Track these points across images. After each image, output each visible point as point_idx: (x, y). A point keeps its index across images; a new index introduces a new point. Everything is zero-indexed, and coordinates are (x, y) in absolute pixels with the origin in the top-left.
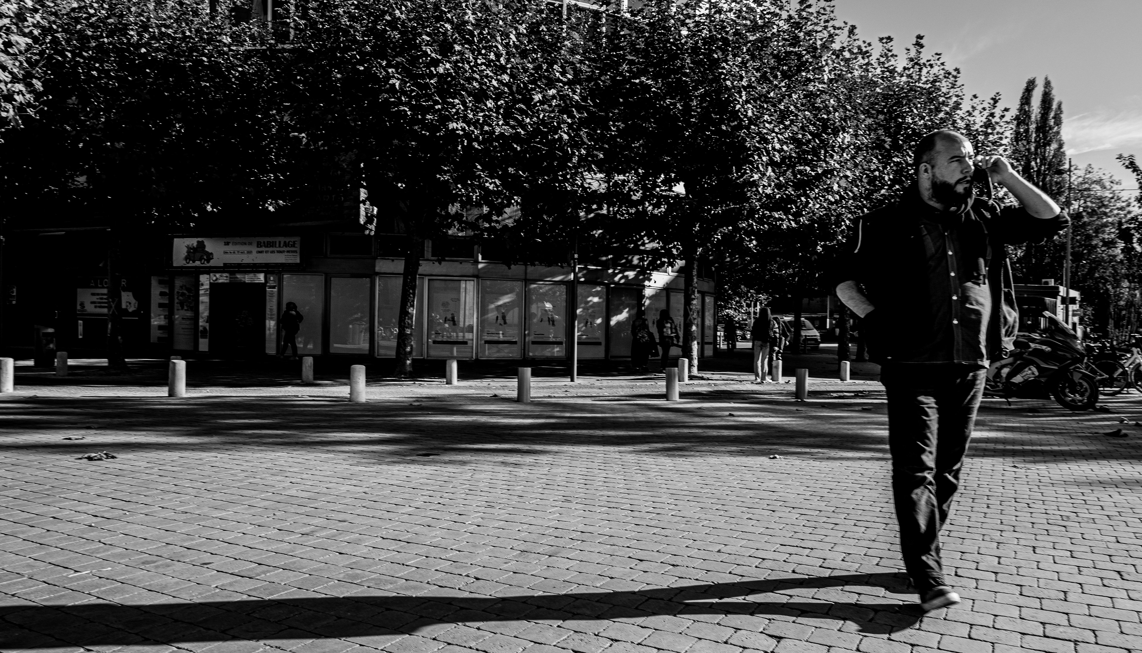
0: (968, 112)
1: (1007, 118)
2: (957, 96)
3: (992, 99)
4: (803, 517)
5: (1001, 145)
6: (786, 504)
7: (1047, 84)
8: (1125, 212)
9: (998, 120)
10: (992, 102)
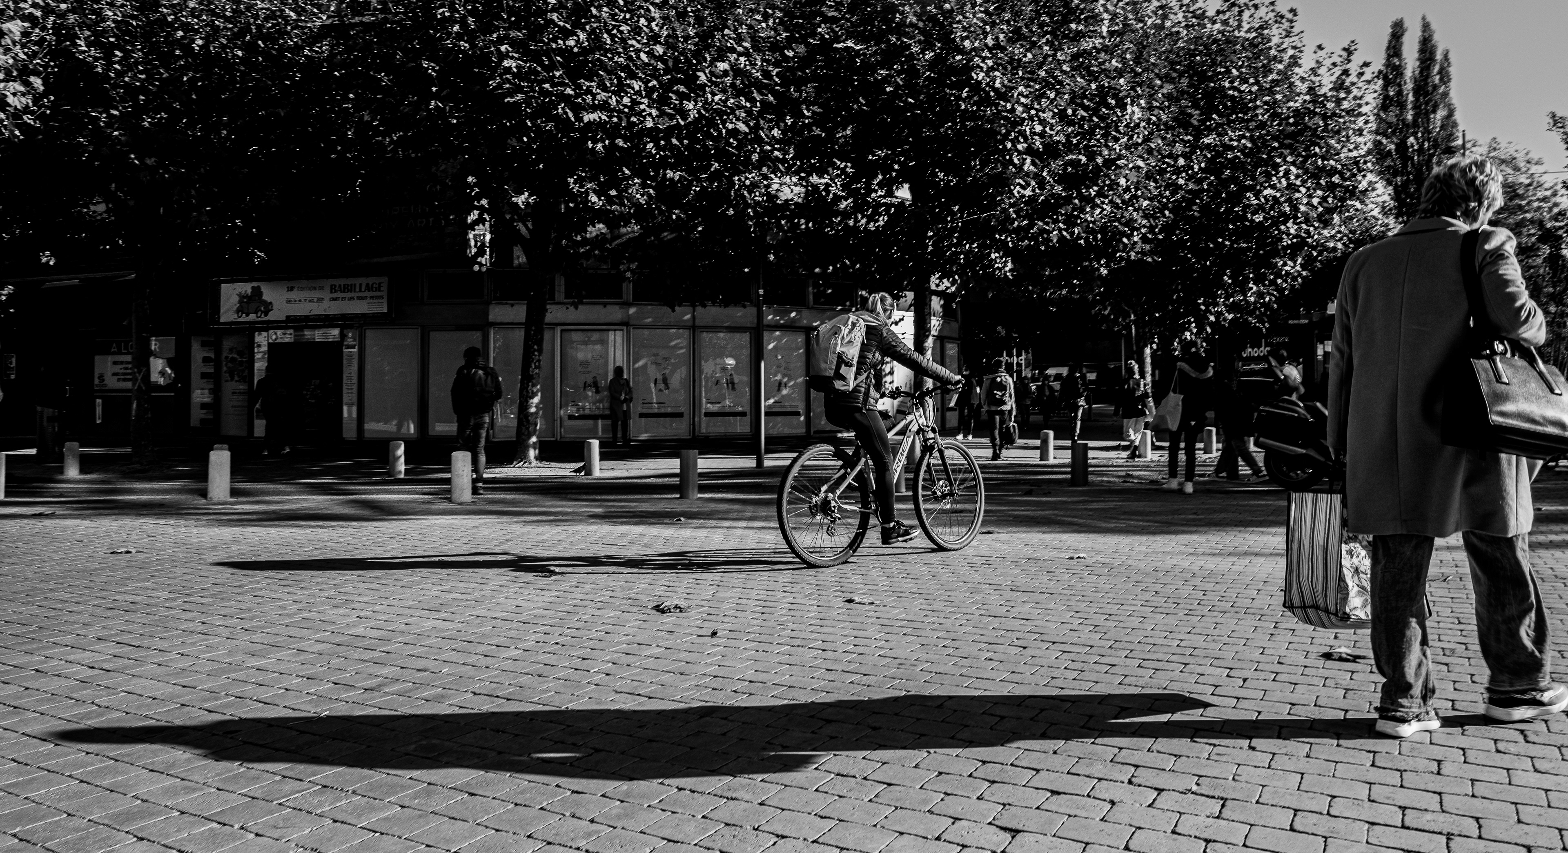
0: (1311, 69)
1: (1368, 76)
2: (1294, 48)
3: (1344, 49)
4: (1065, 655)
5: (1360, 114)
6: (1045, 638)
7: (1426, 26)
8: (1550, 204)
9: (1355, 80)
10: (1345, 54)
